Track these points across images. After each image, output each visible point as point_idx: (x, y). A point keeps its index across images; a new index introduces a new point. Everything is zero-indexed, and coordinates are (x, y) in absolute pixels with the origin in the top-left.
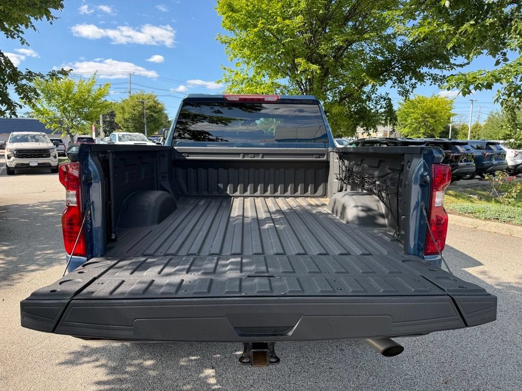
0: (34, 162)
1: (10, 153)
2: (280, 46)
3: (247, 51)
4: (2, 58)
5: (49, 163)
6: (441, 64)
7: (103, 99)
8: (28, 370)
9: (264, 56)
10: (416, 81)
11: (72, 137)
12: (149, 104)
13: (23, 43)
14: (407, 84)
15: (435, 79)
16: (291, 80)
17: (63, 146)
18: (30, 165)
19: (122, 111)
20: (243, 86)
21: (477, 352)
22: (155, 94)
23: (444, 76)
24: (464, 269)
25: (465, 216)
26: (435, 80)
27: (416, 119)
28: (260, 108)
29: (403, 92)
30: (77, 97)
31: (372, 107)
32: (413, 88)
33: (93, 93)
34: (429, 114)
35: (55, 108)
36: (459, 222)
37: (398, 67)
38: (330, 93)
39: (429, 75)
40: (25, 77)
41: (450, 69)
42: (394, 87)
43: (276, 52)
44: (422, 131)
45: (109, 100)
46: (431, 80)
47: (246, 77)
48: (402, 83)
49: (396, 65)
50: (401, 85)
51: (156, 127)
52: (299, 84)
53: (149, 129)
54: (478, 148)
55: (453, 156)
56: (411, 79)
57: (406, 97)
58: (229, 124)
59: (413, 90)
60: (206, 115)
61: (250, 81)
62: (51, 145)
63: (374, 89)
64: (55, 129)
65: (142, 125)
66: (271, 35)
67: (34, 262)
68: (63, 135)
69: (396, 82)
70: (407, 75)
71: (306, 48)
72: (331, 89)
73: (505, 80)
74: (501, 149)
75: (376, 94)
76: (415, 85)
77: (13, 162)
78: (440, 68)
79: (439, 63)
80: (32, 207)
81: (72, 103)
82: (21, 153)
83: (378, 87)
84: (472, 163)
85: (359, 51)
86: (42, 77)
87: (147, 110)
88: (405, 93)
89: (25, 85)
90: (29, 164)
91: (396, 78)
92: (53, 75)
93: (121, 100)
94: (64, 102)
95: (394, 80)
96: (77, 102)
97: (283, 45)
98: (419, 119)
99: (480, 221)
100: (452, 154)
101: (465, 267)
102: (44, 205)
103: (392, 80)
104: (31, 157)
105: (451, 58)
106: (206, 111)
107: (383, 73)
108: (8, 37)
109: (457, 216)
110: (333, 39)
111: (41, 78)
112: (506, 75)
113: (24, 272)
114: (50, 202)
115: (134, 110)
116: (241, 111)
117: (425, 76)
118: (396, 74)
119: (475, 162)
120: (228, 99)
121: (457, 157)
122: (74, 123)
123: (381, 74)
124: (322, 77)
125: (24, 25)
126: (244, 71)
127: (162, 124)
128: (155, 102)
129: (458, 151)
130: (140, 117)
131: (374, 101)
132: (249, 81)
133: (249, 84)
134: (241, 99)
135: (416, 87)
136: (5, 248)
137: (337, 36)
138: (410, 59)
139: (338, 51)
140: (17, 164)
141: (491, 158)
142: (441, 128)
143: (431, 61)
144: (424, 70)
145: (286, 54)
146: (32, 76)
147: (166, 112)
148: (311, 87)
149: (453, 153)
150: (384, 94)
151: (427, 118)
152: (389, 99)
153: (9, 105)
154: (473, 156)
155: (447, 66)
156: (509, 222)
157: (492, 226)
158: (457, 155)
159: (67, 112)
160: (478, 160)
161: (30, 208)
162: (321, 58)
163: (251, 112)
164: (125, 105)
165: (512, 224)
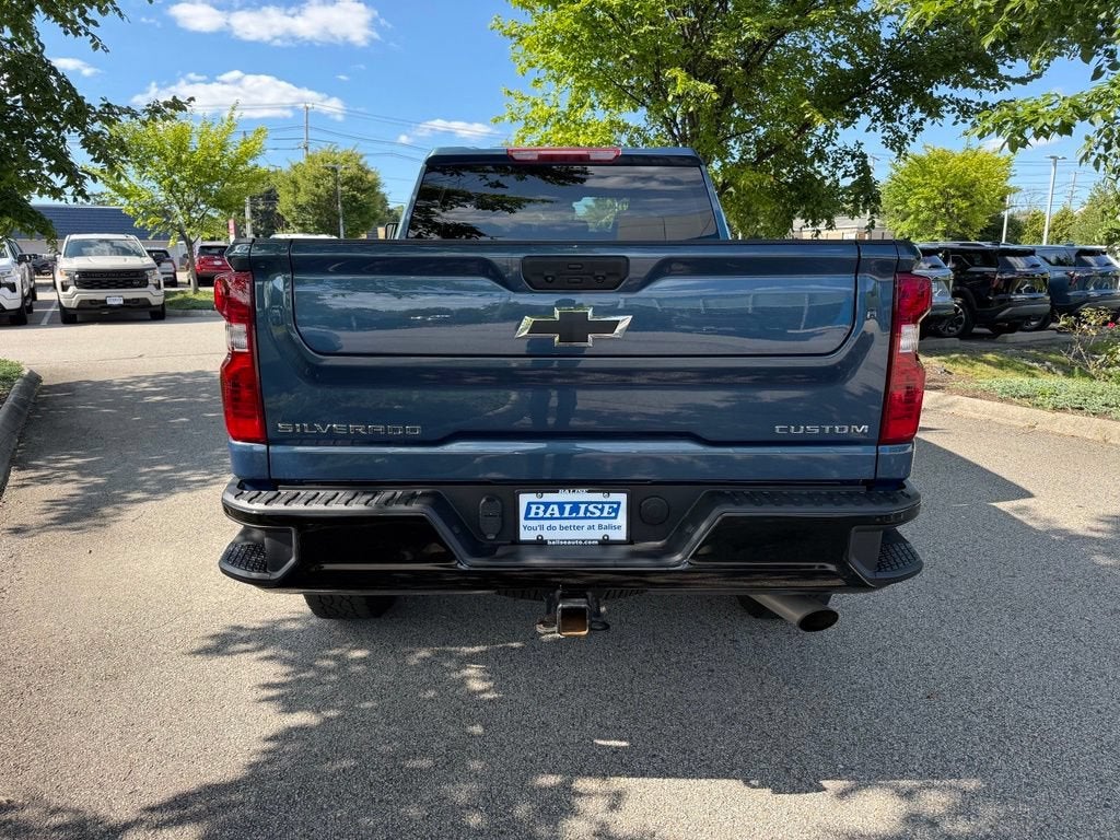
0: (115, 297)
1: (66, 278)
2: (627, 42)
3: (556, 55)
4: (54, 78)
5: (146, 299)
6: (978, 78)
7: (251, 163)
8: (152, 665)
9: (595, 63)
10: (924, 116)
11: (190, 244)
12: (349, 173)
13: (96, 47)
14: (902, 123)
15: (965, 110)
16: (650, 117)
17: (170, 265)
18: (109, 303)
19: (292, 189)
20: (550, 130)
21: (997, 649)
22: (360, 151)
23: (986, 103)
24: (994, 504)
25: (1012, 403)
26: (966, 113)
27: (927, 200)
28: (583, 176)
29: (894, 142)
30: (198, 158)
31: (825, 173)
32: (915, 132)
33: (232, 152)
34: (957, 189)
35: (154, 183)
36: (997, 416)
37: (883, 85)
38: (735, 143)
39: (952, 103)
40: (99, 116)
41: (997, 88)
42: (875, 129)
43: (618, 56)
44: (940, 227)
45: (263, 164)
46: (957, 113)
47: (554, 111)
48: (892, 120)
49: (880, 81)
50: (890, 125)
51: (363, 223)
52: (668, 125)
53: (348, 227)
54: (1060, 263)
55: (1001, 280)
56: (911, 111)
57: (900, 150)
58: (518, 210)
59: (915, 135)
60: (471, 191)
61: (564, 121)
62: (148, 261)
63: (830, 135)
64: (155, 228)
65: (333, 218)
66: (608, 18)
67: (138, 487)
68: (171, 242)
69: (878, 119)
70: (903, 103)
71: (684, 47)
72: (737, 134)
73: (1099, 116)
74: (1109, 264)
75: (834, 145)
76: (921, 123)
77: (73, 297)
78: (976, 86)
79: (975, 75)
80: (121, 385)
81: (187, 172)
82: (88, 279)
83: (839, 130)
84: (1043, 295)
85: (798, 51)
86: (134, 115)
87: (343, 185)
88: (897, 143)
89: (100, 132)
90: (105, 301)
91: (879, 109)
92: (155, 111)
93: (289, 165)
94: (171, 171)
95: (875, 114)
96: (198, 170)
97: (635, 39)
98: (935, 199)
99: (1044, 413)
100: (998, 276)
101: (998, 501)
102: (144, 381)
103: (869, 114)
104: (108, 286)
105: (1003, 64)
106: (471, 182)
107: (852, 98)
108: (66, 33)
109: (996, 404)
110: (741, 25)
111: (131, 118)
112: (1103, 103)
113: (122, 502)
114: (154, 377)
115: (318, 186)
116: (544, 182)
117: (944, 104)
118: (878, 100)
119: (1049, 293)
120: (517, 158)
121: (1009, 282)
122: (194, 215)
123: (847, 101)
124: (717, 108)
125: (95, 7)
126: (551, 98)
127: (375, 216)
128: (361, 168)
129: (1011, 268)
130: (329, 201)
131: (830, 160)
132: (559, 120)
133: (560, 126)
134: (541, 157)
135: (922, 129)
136: (79, 461)
137: (748, 20)
138: (910, 66)
139: (754, 52)
140: (82, 302)
141: (1085, 284)
142: (982, 221)
143: (958, 71)
144: (940, 90)
145: (641, 59)
146: (113, 113)
147: (382, 190)
148: (694, 130)
149: (1002, 273)
150: (851, 146)
151: (953, 196)
152: (864, 156)
153: (70, 175)
154: (1045, 280)
155: (991, 82)
156: (1104, 415)
157: (1068, 422)
158: (1010, 276)
159: (178, 191)
160: (1057, 289)
161: (116, 388)
162: (717, 68)
163: (563, 184)
164: (298, 175)
165: (1111, 419)
